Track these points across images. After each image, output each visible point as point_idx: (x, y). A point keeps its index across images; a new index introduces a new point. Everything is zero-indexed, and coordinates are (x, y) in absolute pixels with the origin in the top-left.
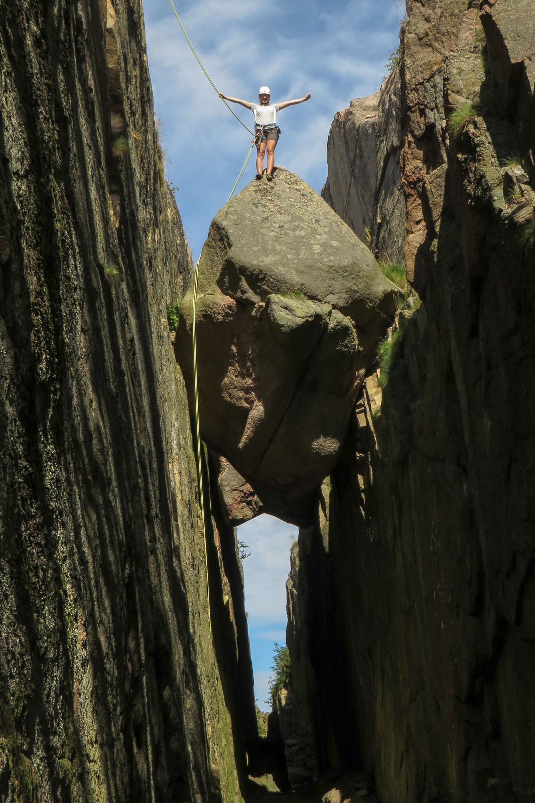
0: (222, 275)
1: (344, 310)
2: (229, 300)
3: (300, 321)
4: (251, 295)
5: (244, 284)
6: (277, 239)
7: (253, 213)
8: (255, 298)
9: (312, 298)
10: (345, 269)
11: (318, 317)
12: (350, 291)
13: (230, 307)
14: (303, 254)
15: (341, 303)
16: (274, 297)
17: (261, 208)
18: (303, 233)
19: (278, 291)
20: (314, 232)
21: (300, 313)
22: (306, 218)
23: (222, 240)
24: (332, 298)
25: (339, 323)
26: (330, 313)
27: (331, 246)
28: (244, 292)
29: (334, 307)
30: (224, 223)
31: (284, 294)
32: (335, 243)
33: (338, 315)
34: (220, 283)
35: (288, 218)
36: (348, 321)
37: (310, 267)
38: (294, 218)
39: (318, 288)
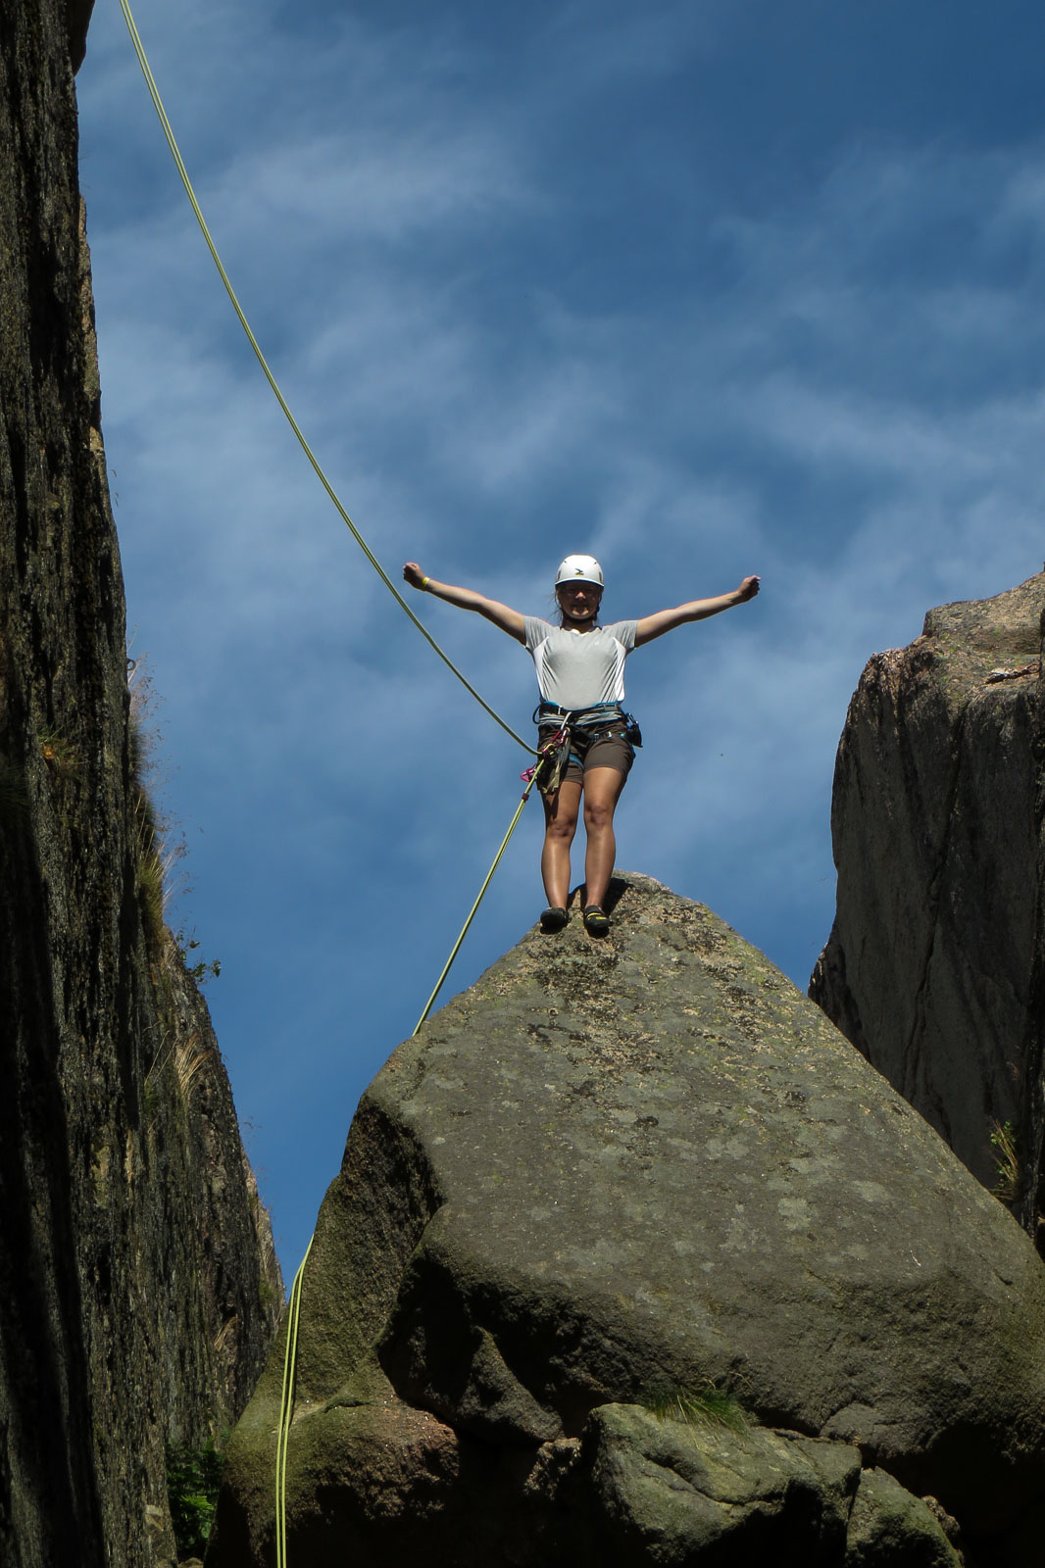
0: (401, 1324)
1: (912, 1472)
2: (427, 1429)
3: (725, 1516)
4: (520, 1406)
5: (493, 1360)
6: (628, 1175)
7: (531, 1066)
8: (540, 1422)
9: (779, 1418)
10: (912, 1297)
11: (800, 1498)
12: (935, 1389)
13: (431, 1457)
14: (739, 1237)
15: (900, 1441)
16: (617, 1415)
17: (561, 1047)
18: (736, 1149)
19: (632, 1391)
20: (783, 1143)
21: (724, 1481)
22: (750, 1086)
23: (399, 1176)
24: (862, 1421)
25: (891, 1525)
26: (852, 1482)
27: (856, 1203)
28: (491, 1395)
29: (871, 1456)
30: (411, 1109)
31: (658, 1403)
32: (869, 1191)
33: (885, 1492)
34: (392, 1357)
35: (675, 1086)
36: (926, 1515)
37: (766, 1290)
38: (700, 1085)
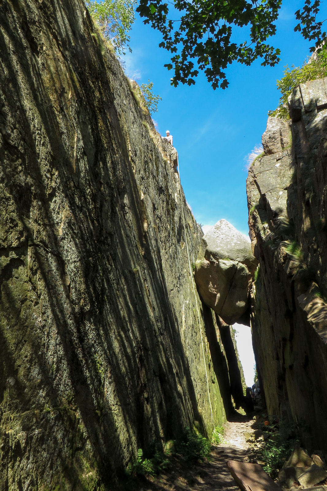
0: (205, 255)
1: (243, 263)
2: (207, 262)
3: (228, 267)
5: (211, 257)
6: (221, 243)
7: (214, 235)
8: (215, 261)
9: (232, 259)
10: (242, 250)
11: (234, 265)
12: (244, 256)
13: (208, 264)
14: (229, 246)
15: (242, 260)
16: (220, 260)
17: (216, 233)
18: (229, 240)
19: (221, 258)
20: (232, 239)
21: (228, 265)
22: (230, 235)
23: (205, 244)
24: (238, 259)
25: (241, 267)
26: (238, 264)
27: (237, 243)
28: (212, 259)
29: (239, 262)
30: (205, 239)
31: (223, 259)
32: (239, 242)
33: (240, 264)
34: (205, 257)
35: (224, 236)
36: (244, 266)
37: (231, 250)
38: (226, 235)
39: (233, 256)
